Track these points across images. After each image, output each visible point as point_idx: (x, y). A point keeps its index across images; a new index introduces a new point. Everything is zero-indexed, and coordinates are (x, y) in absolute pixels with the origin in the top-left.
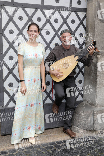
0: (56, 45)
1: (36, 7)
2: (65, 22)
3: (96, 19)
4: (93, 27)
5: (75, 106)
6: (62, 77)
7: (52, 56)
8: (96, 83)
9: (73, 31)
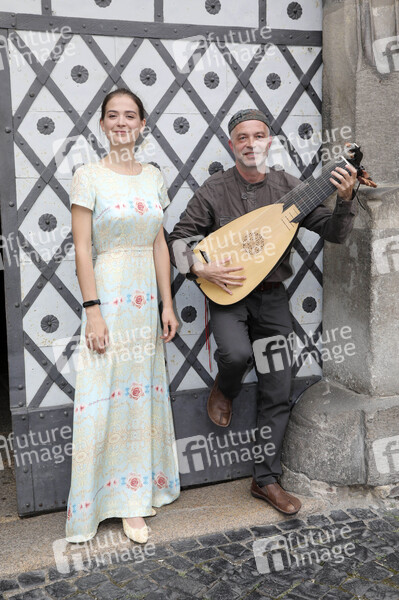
0: (215, 168)
1: (136, 32)
2: (244, 84)
3: (359, 68)
4: (350, 100)
5: (294, 399)
6: (239, 286)
7: (202, 212)
8: (369, 307)
9: (275, 118)
